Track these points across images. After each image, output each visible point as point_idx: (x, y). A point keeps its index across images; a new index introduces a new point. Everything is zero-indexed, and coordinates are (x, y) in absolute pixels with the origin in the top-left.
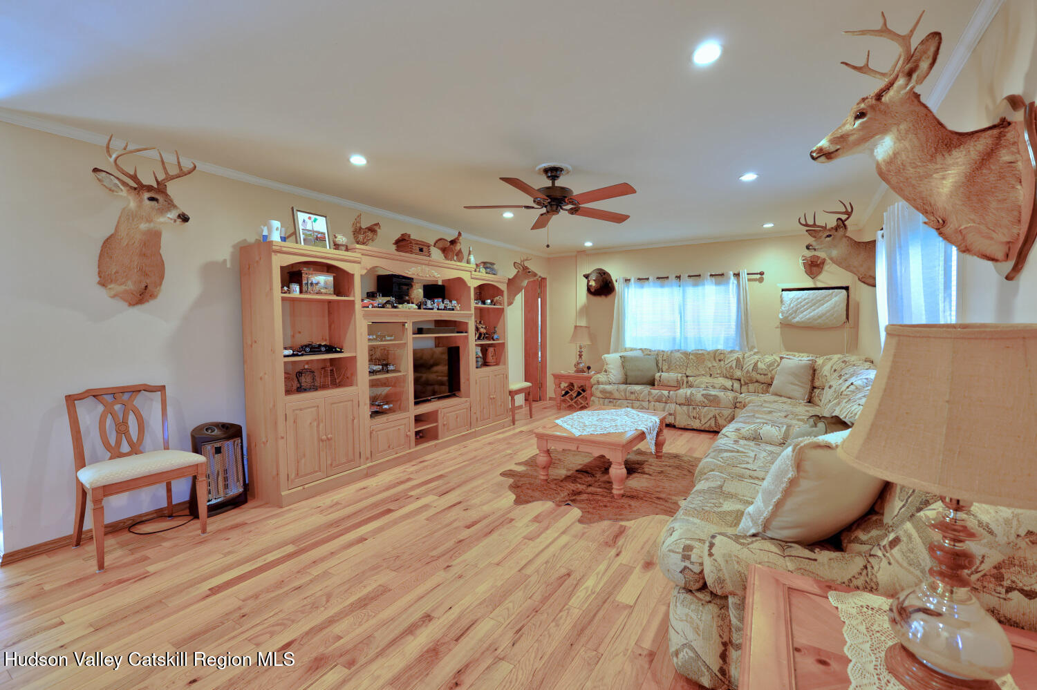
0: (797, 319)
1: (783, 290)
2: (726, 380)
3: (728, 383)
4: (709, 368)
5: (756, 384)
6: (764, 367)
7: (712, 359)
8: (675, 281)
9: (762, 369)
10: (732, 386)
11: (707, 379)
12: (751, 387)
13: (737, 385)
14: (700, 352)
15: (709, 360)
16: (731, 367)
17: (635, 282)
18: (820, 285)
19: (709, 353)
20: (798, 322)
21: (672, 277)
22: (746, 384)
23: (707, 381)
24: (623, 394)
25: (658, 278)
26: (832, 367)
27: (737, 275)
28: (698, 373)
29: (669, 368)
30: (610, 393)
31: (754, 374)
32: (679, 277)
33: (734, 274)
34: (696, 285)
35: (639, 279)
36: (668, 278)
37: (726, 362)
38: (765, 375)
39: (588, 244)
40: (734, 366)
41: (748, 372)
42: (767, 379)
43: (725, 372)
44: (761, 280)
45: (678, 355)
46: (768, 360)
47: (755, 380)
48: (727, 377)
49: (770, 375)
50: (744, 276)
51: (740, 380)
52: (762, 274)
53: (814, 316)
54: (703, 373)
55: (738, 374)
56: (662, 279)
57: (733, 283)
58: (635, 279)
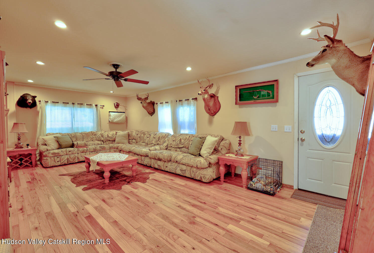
0: (115, 121)
1: (109, 112)
2: (99, 141)
3: (100, 142)
4: (92, 138)
5: (109, 141)
6: (111, 136)
7: (92, 135)
8: (72, 105)
9: (110, 136)
10: (101, 143)
11: (92, 142)
12: (107, 143)
13: (102, 143)
14: (86, 133)
15: (91, 135)
16: (100, 137)
17: (51, 103)
18: (118, 111)
19: (89, 133)
20: (115, 122)
21: (70, 103)
22: (105, 142)
23: (92, 143)
24: (65, 153)
25: (63, 103)
26: (136, 133)
27: (96, 106)
28: (88, 140)
29: (76, 140)
30: (58, 153)
31: (108, 138)
32: (73, 104)
33: (95, 105)
34: (80, 107)
35: (53, 102)
36: (68, 103)
37: (97, 135)
38: (112, 138)
39: (30, 81)
40: (100, 136)
41: (106, 138)
42: (113, 139)
43: (97, 139)
44: (102, 108)
45: (78, 134)
46: (111, 134)
47: (108, 140)
48: (98, 140)
49: (113, 138)
50: (99, 106)
51: (103, 141)
52: (104, 106)
53: (119, 120)
54: (90, 140)
55: (102, 139)
56: (66, 103)
57: (95, 108)
58: (51, 102)
